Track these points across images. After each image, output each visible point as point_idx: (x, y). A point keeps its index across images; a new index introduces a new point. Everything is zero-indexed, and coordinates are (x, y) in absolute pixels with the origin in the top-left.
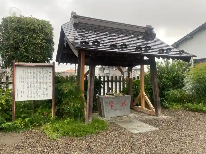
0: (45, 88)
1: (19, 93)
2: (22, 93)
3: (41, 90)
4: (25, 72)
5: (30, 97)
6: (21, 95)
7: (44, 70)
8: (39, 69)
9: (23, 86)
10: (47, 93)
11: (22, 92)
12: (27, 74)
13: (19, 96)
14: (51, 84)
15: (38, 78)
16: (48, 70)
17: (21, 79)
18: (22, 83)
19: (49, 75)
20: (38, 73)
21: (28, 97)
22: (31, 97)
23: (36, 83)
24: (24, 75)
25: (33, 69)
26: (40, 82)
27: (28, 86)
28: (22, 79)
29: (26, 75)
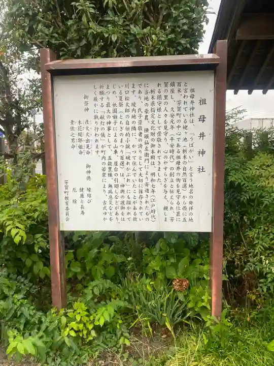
0: (178, 180)
1: (72, 196)
2: (86, 199)
3: (159, 188)
4: (91, 106)
5: (114, 216)
6: (79, 204)
7: (176, 88)
8: (153, 84)
9: (88, 166)
10: (187, 200)
11: (86, 193)
12: (100, 111)
13: (75, 209)
14: (208, 161)
15: (147, 130)
16: (193, 90)
17: (77, 137)
18: (81, 153)
19: (198, 113)
20: (149, 108)
21: (108, 216)
22: (120, 216)
23: (138, 154)
24: (90, 115)
25: (123, 89)
26: (156, 149)
27: (107, 167)
28: (80, 134)
29: (96, 117)
